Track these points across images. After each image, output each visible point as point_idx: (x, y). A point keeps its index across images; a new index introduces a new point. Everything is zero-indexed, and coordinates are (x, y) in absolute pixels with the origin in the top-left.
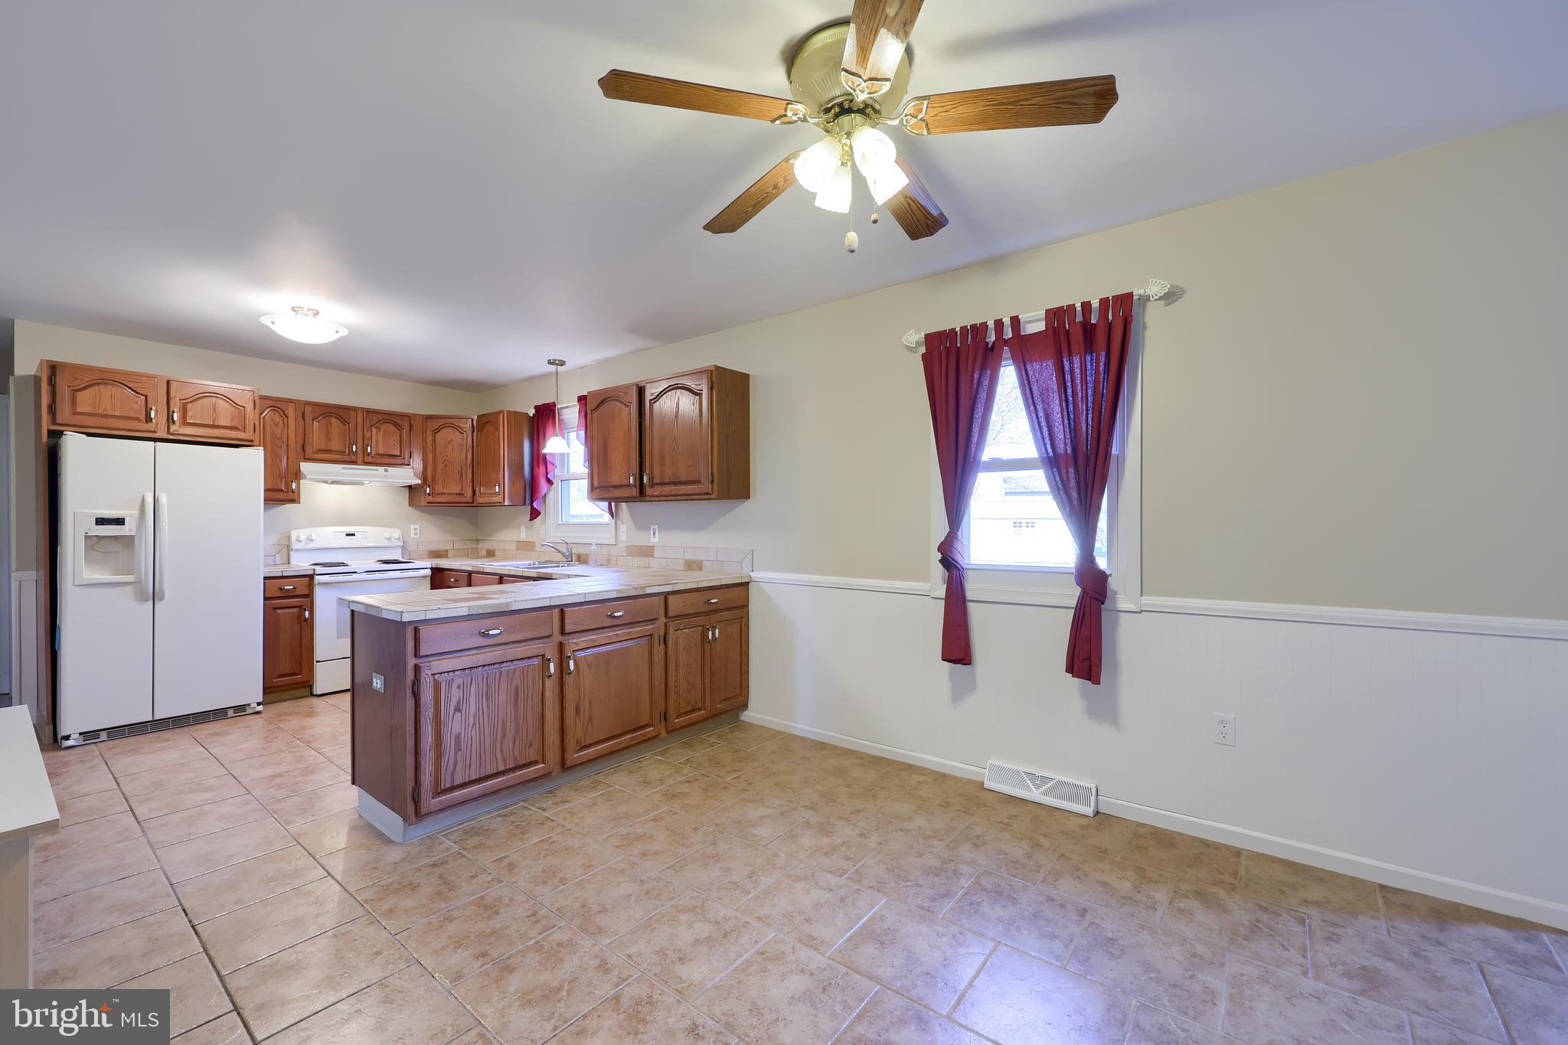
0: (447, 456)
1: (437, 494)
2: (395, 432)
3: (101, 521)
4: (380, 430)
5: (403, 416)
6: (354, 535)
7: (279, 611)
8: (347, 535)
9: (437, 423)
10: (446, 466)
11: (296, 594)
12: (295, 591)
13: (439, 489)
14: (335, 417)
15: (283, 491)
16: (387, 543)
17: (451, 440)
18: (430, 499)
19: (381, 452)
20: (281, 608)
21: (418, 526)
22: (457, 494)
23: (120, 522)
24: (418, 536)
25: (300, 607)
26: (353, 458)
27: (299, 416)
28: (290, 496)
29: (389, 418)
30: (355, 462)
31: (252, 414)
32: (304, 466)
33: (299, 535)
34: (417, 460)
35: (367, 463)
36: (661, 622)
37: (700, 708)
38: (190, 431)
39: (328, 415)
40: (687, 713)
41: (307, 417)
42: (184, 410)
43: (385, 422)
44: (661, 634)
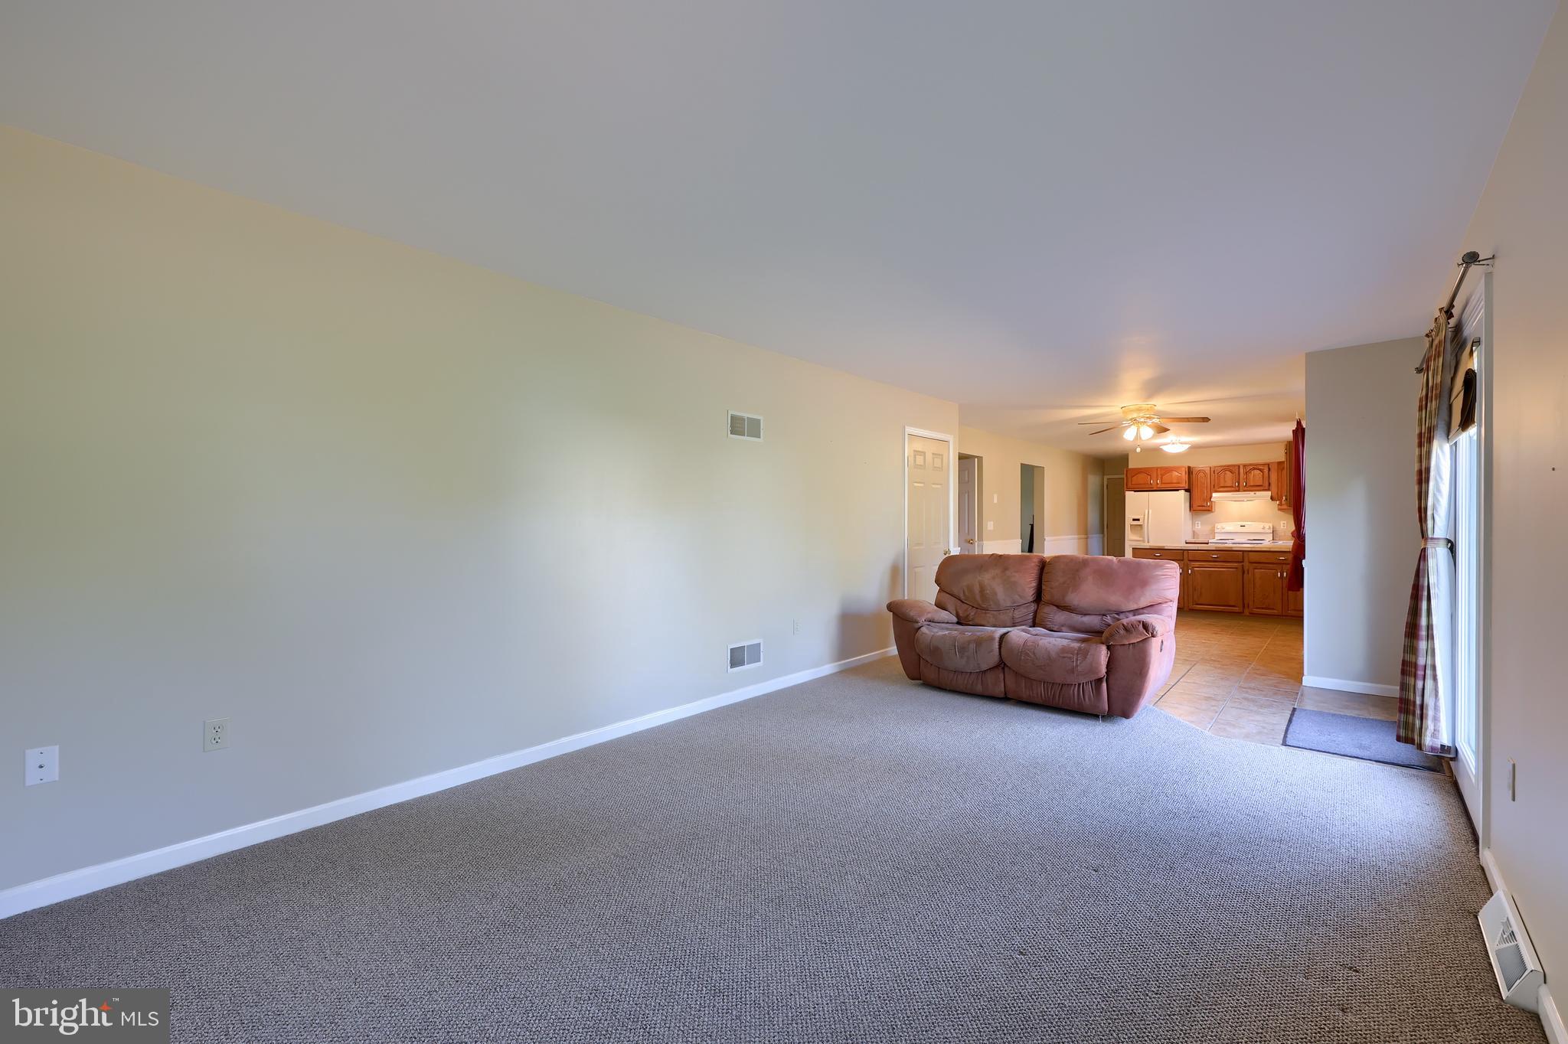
2: (1260, 473)
3: (1134, 520)
4: (1250, 474)
5: (1264, 464)
6: (1245, 526)
8: (1241, 526)
14: (1229, 471)
15: (1205, 506)
16: (1262, 531)
19: (1252, 484)
21: (1285, 522)
23: (1138, 520)
24: (1286, 528)
26: (1237, 489)
27: (1212, 473)
28: (1208, 508)
29: (1255, 467)
30: (1239, 491)
31: (1185, 477)
32: (1214, 495)
33: (1218, 526)
34: (1274, 486)
35: (1245, 491)
36: (1246, 564)
37: (1273, 609)
38: (1163, 486)
39: (1225, 470)
40: (1262, 608)
41: (1216, 472)
42: (1162, 478)
43: (1255, 469)
44: (1246, 569)
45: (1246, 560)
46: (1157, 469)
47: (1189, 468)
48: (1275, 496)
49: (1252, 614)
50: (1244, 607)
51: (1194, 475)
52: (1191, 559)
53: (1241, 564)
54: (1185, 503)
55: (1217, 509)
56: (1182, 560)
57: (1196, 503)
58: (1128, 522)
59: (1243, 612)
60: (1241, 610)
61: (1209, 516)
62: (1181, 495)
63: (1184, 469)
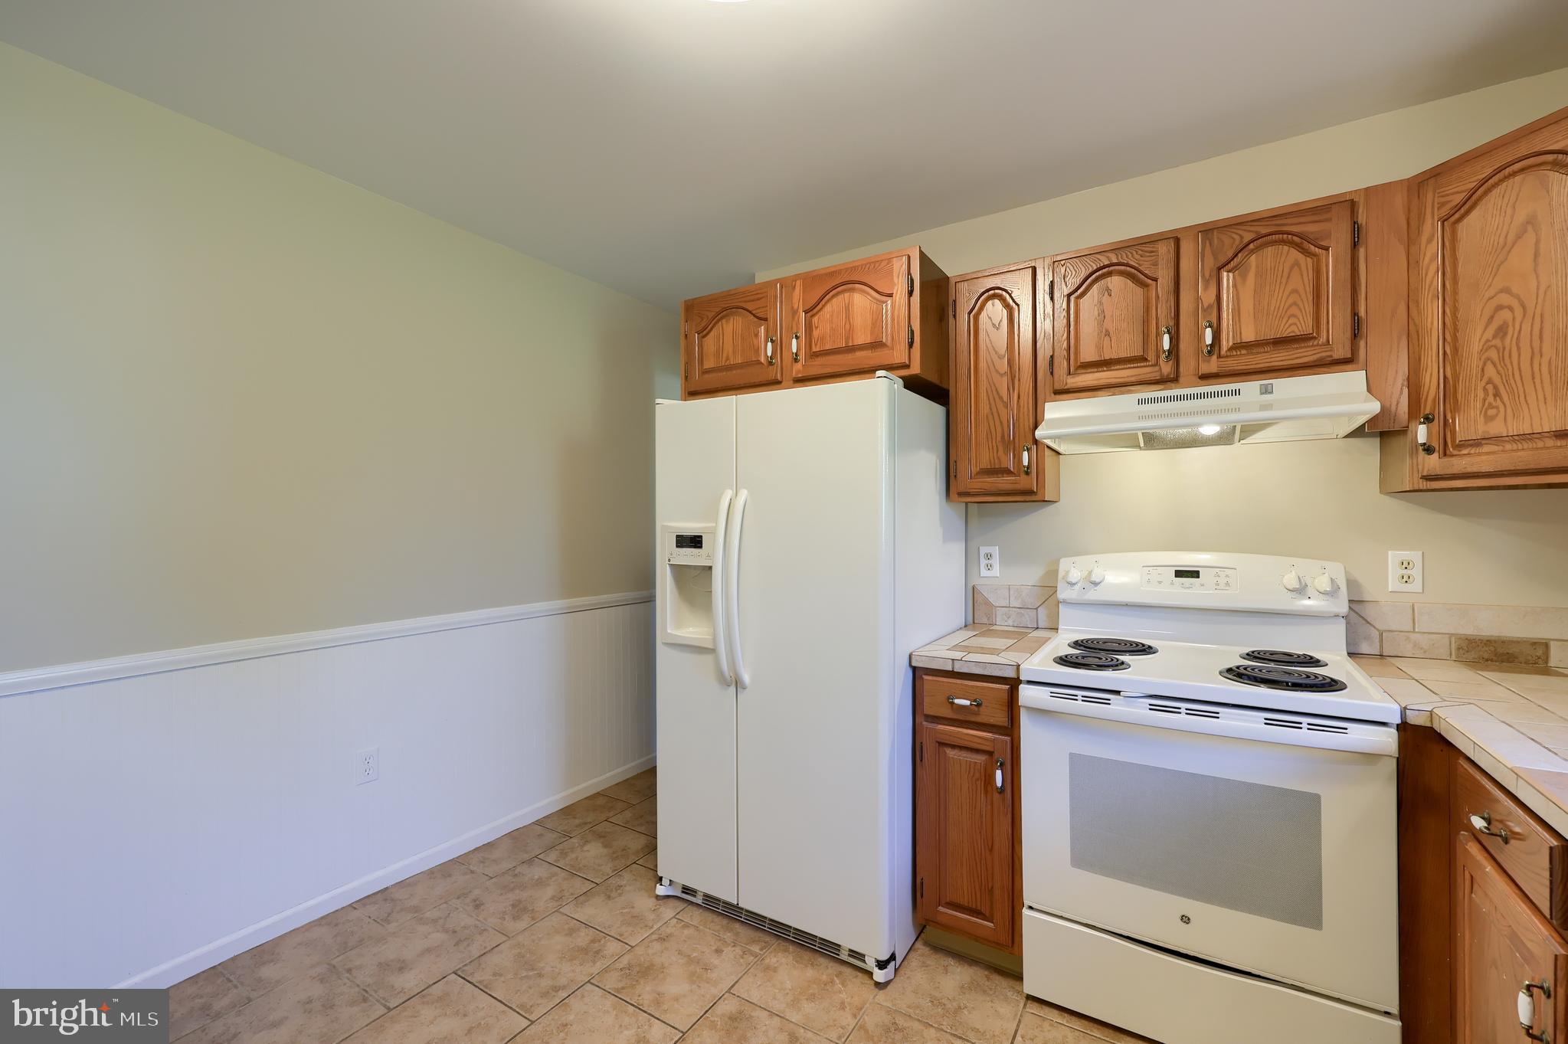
1: (1460, 446)
2: (1297, 264)
3: (687, 543)
4: (1244, 277)
5: (1321, 209)
6: (1195, 574)
7: (951, 753)
8: (1179, 574)
9: (1457, 190)
10: (1500, 333)
11: (979, 719)
12: (977, 714)
13: (1467, 425)
14: (1121, 273)
15: (1009, 474)
16: (1294, 603)
18: (1433, 463)
19: (1249, 335)
20: (953, 747)
21: (1414, 556)
22: (1560, 437)
23: (696, 542)
24: (1416, 586)
25: (990, 753)
26: (1167, 369)
28: (1023, 482)
30: (1173, 381)
32: (1054, 411)
33: (1072, 570)
34: (1384, 338)
35: (1205, 378)
39: (1104, 273)
42: (808, 328)
46: (792, 282)
51: (955, 305)
55: (1066, 483)
57: (978, 456)
63: (900, 266)
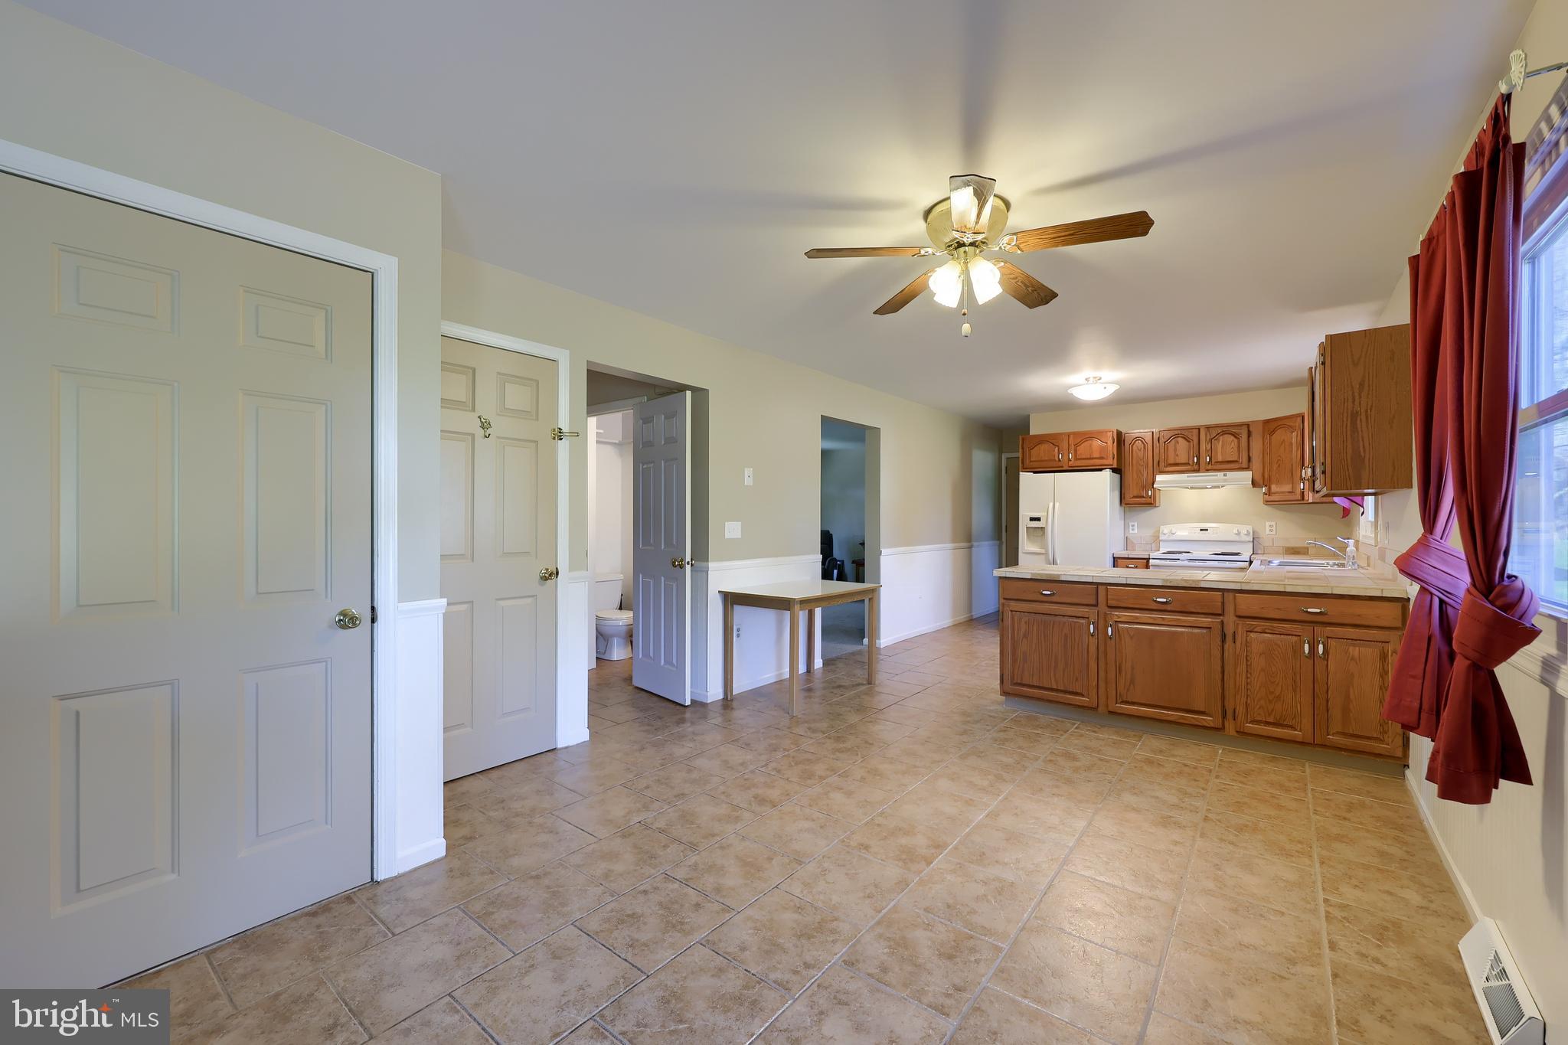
0: (1280, 456)
1: (1272, 493)
2: (1233, 439)
3: (1032, 519)
4: (1219, 442)
5: (1240, 425)
6: (1207, 530)
8: (1201, 530)
9: (1273, 426)
10: (1279, 466)
13: (1274, 488)
14: (1182, 437)
15: (1143, 497)
16: (1237, 538)
17: (1284, 440)
18: (1267, 497)
19: (1220, 459)
21: (1274, 523)
22: (1289, 492)
23: (1038, 519)
24: (1274, 533)
26: (1196, 467)
27: (1156, 441)
28: (1149, 500)
29: (1227, 430)
30: (1198, 471)
31: (1111, 447)
32: (1159, 478)
33: (1165, 529)
34: (1256, 462)
35: (1207, 470)
36: (1230, 619)
37: (1292, 728)
38: (1079, 463)
39: (1176, 436)
40: (1267, 723)
41: (1161, 441)
42: (1076, 451)
43: (1224, 433)
44: (1229, 630)
45: (1230, 609)
46: (1069, 435)
47: (1119, 434)
48: (1259, 479)
49: (1242, 733)
50: (1224, 716)
51: (1127, 444)
52: (1112, 603)
53: (1218, 620)
54: (1112, 490)
55: (1163, 500)
56: (1096, 605)
57: (1132, 491)
58: (1024, 523)
59: (1223, 728)
60: (1219, 724)
61: (1150, 514)
62: (1105, 479)
63: (1110, 434)
